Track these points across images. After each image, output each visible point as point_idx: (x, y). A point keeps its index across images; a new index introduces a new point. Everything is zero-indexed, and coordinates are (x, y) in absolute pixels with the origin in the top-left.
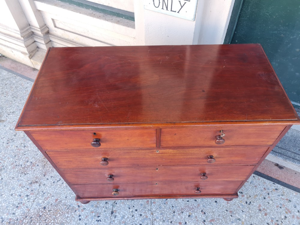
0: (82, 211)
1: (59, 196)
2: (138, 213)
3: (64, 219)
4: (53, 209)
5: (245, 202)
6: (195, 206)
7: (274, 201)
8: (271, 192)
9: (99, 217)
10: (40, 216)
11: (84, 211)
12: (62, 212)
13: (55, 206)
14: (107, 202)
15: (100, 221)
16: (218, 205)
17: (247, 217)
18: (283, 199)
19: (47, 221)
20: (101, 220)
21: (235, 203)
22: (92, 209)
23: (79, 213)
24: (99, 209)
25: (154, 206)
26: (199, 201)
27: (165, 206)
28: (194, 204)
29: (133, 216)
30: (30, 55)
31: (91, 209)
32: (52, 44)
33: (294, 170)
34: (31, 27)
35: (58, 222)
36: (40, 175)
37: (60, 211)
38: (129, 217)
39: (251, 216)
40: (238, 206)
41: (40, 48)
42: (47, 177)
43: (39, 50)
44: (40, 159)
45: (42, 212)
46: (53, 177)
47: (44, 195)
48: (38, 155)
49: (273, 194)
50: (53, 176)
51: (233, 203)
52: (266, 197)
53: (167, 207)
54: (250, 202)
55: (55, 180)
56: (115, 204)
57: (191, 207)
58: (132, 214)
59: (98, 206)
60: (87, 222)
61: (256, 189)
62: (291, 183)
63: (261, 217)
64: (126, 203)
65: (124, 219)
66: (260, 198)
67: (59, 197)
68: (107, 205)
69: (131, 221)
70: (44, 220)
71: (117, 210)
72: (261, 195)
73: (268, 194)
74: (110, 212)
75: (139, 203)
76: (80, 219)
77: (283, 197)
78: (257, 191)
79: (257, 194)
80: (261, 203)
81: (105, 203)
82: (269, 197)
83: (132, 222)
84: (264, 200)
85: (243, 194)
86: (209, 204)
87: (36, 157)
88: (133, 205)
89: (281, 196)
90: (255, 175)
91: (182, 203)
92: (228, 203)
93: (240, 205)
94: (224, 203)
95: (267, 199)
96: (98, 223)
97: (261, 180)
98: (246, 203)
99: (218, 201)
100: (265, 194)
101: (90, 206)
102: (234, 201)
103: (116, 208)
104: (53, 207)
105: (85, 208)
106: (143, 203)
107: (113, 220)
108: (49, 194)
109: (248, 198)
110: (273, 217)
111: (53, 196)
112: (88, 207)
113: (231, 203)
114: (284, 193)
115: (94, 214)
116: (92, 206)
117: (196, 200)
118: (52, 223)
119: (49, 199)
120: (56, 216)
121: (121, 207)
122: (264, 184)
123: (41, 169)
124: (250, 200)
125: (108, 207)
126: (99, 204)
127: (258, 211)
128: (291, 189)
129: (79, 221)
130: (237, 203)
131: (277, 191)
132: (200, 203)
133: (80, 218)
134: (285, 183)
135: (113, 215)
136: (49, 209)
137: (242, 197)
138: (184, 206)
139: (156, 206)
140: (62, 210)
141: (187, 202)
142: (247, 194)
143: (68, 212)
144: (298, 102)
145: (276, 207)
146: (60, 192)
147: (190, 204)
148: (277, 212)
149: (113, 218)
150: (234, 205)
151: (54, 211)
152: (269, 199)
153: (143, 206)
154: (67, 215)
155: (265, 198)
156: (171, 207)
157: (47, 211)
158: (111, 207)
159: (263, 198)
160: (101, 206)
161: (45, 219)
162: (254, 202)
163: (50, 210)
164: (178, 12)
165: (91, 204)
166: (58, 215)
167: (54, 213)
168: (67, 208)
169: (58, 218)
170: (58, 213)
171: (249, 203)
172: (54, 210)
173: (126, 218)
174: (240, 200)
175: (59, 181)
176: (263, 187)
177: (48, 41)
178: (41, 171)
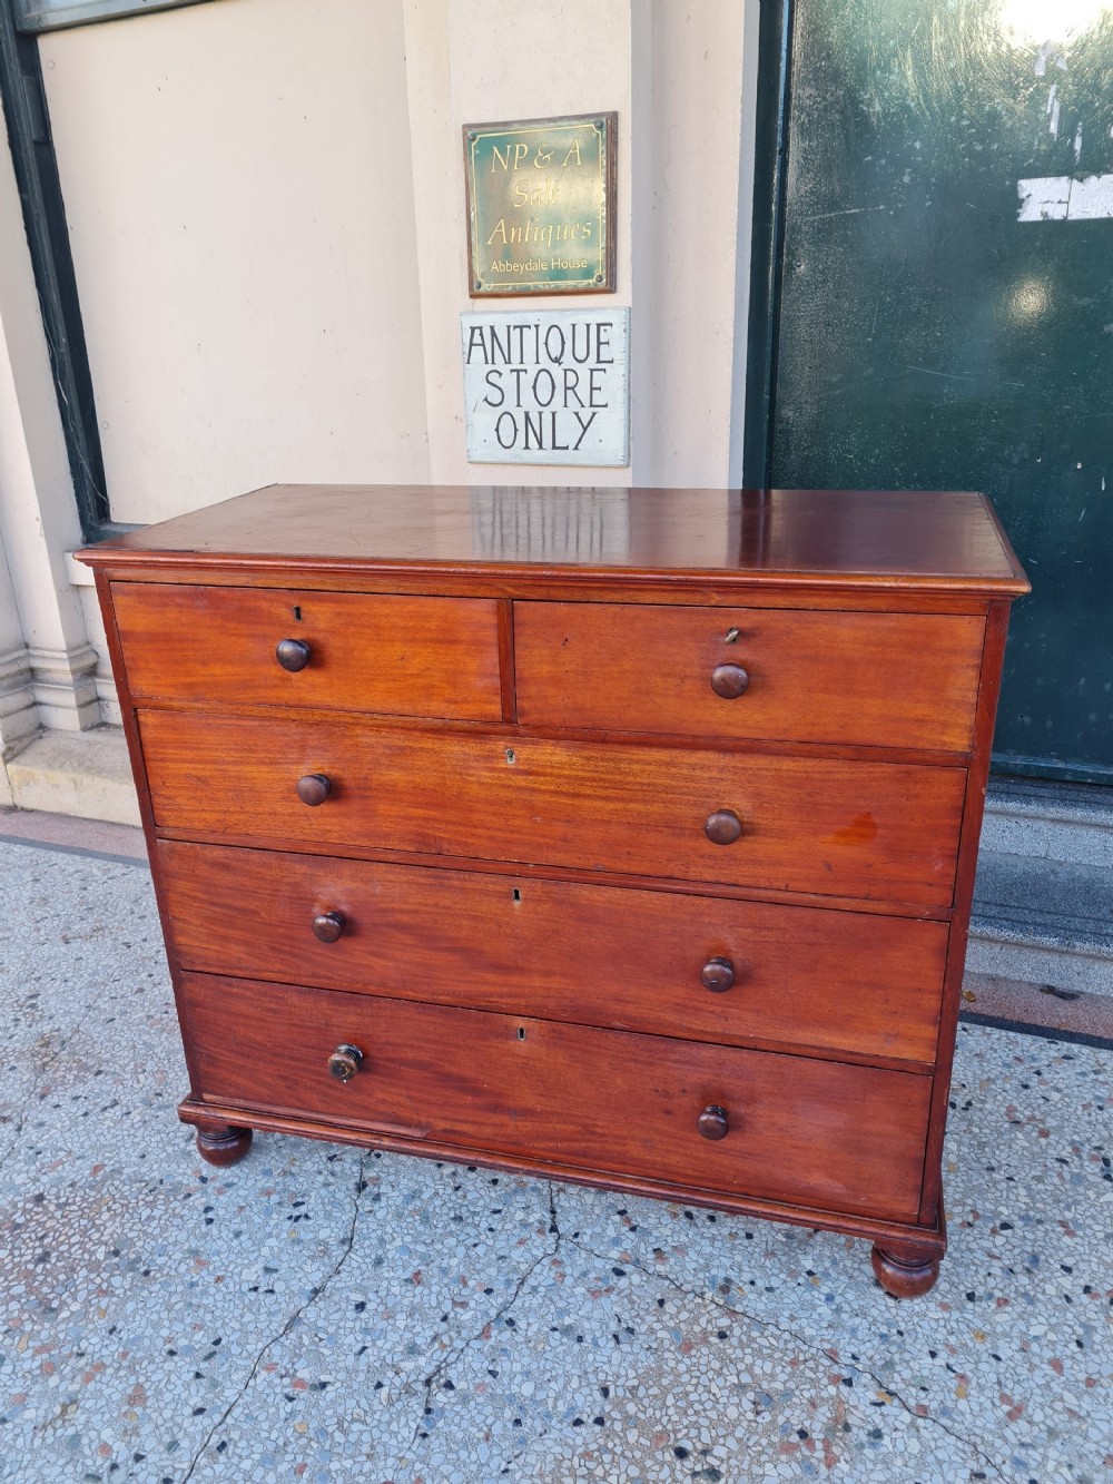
0: (220, 1192)
1: (107, 1155)
2: (480, 1178)
3: (135, 1227)
4: (78, 1199)
7: (1065, 1091)
8: (1049, 1066)
9: (297, 1205)
10: (18, 1226)
11: (228, 1194)
12: (122, 1205)
13: (92, 1188)
14: (335, 1156)
15: (307, 1217)
17: (965, 1149)
18: (1104, 1083)
19: (46, 1241)
20: (311, 1214)
22: (264, 1182)
23: (204, 1200)
24: (301, 1180)
29: (457, 1189)
30: (9, 749)
31: (259, 1185)
32: (101, 709)
34: (31, 651)
35: (104, 1238)
36: (24, 1095)
37: (115, 1203)
38: (441, 1192)
39: (982, 1146)
41: (49, 729)
42: (53, 1099)
43: (44, 735)
44: (25, 1049)
45: (25, 1211)
46: (82, 1099)
47: (40, 1156)
48: (15, 1038)
49: (1058, 1073)
50: (84, 1095)
52: (1032, 1084)
54: (969, 1103)
55: (91, 1107)
56: (374, 1159)
58: (454, 1182)
59: (294, 1170)
60: (244, 1226)
61: (985, 1064)
63: (1027, 1145)
65: (418, 1203)
66: (1008, 1086)
67: (110, 1159)
68: (337, 1163)
69: (450, 1205)
70: (33, 1237)
71: (383, 1175)
72: (1008, 1078)
73: (1038, 1073)
74: (352, 1187)
76: (210, 1221)
77: (1101, 1078)
78: (987, 1069)
79: (993, 1077)
80: (1015, 1102)
81: (325, 1159)
82: (1043, 1082)
83: (457, 1206)
84: (1025, 1092)
87: (5, 1045)
89: (1092, 1076)
90: (967, 1026)
95: (1038, 1089)
96: (295, 1224)
97: (997, 1036)
100: (1026, 1075)
101: (258, 1175)
103: (377, 1170)
104: (81, 1193)
105: (234, 1184)
107: (368, 1209)
108: (62, 1154)
110: (1076, 1138)
111: (78, 1159)
112: (247, 1178)
114: (1101, 1065)
115: (275, 1198)
116: (266, 1172)
118: (75, 1244)
119: (60, 1168)
120: (92, 1220)
121: (400, 1167)
122: (1011, 1047)
123: (25, 1078)
124: (968, 1098)
125: (342, 1171)
126: (297, 1163)
127: (1007, 1126)
129: (204, 1228)
131: (1071, 1061)
133: (210, 1215)
134: (1099, 1038)
135: (363, 1193)
136: (62, 1200)
140: (122, 1197)
143: (151, 1202)
145: (1080, 1108)
146: (114, 1141)
148: (1089, 1123)
149: (368, 1203)
151: (85, 1205)
152: (1043, 1087)
154: (146, 1213)
155: (1025, 1087)
157: (52, 1208)
158: (356, 1169)
159: (1020, 1088)
160: (306, 1171)
161: (39, 1235)
162: (983, 1102)
163: (66, 1204)
164: (576, 448)
165: (261, 1167)
166: (106, 1216)
167: (87, 1210)
168: (146, 1191)
169: (104, 1225)
170: (105, 1208)
171: (964, 1105)
172: (84, 1200)
173: (425, 1196)
175: (112, 1107)
176: (1011, 1056)
177: (88, 698)
178: (25, 1086)
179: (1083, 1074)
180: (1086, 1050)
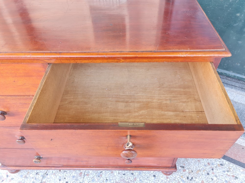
5: (186, 178)
6: (131, 179)
7: (218, 177)
8: (216, 167)
14: (38, 173)
16: (156, 179)
18: (229, 176)
21: (175, 178)
24: (28, 180)
25: (86, 179)
26: (136, 175)
27: (99, 178)
28: (131, 178)
31: (19, 180)
33: (241, 145)
40: (178, 181)
49: (218, 170)
51: (173, 178)
52: (210, 173)
53: (101, 180)
54: (192, 178)
56: (46, 175)
57: (127, 181)
59: (28, 176)
61: (200, 164)
62: (237, 159)
64: (58, 174)
66: (204, 173)
68: (38, 175)
71: (46, 181)
72: (204, 170)
73: (213, 169)
75: (71, 175)
77: (229, 173)
78: (200, 166)
79: (200, 169)
80: (204, 180)
81: (35, 173)
82: (213, 173)
84: (208, 176)
85: (185, 169)
86: (146, 179)
88: (65, 177)
89: (226, 173)
91: (117, 176)
92: (167, 178)
93: (180, 180)
94: (163, 178)
95: (211, 175)
98: (188, 178)
99: (156, 176)
100: (209, 170)
101: (19, 176)
102: (174, 176)
103: (46, 179)
105: (13, 178)
106: (75, 175)
109: (189, 173)
112: (17, 177)
113: (170, 178)
114: (230, 169)
116: (22, 176)
117: (133, 174)
121: (51, 179)
124: (192, 176)
125: (38, 178)
126: (29, 174)
128: (238, 165)
130: (177, 178)
131: (222, 166)
132: (137, 177)
134: (232, 159)
137: (183, 171)
138: (119, 179)
139: (89, 179)
141: (123, 176)
142: (189, 169)
144: (243, 75)
147: (126, 178)
150: (174, 180)
152: (213, 175)
153: (75, 178)
155: (208, 174)
156: (104, 181)
158: (41, 178)
159: (207, 174)
160: (30, 177)
162: (196, 178)
165: (21, 174)
171: (190, 179)
174: (181, 175)
176: (207, 162)
179: (224, 171)
180: (227, 162)
